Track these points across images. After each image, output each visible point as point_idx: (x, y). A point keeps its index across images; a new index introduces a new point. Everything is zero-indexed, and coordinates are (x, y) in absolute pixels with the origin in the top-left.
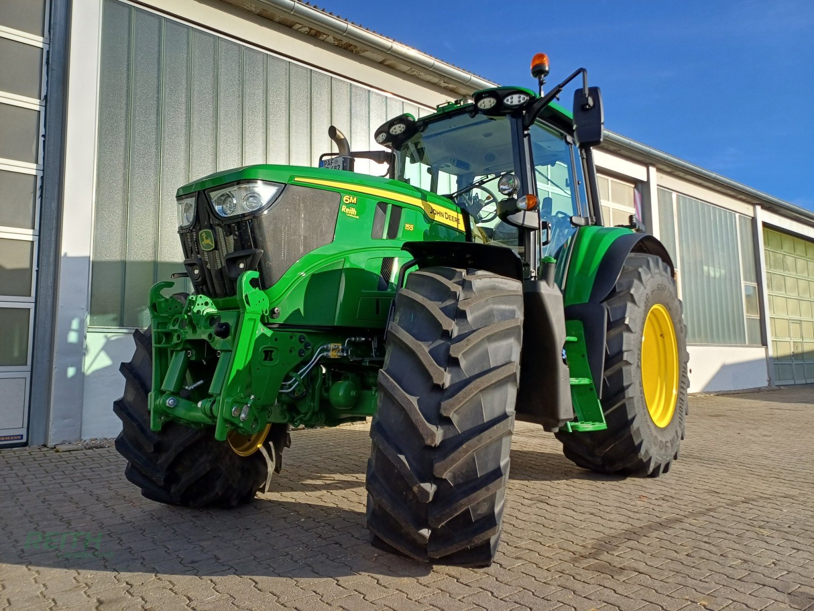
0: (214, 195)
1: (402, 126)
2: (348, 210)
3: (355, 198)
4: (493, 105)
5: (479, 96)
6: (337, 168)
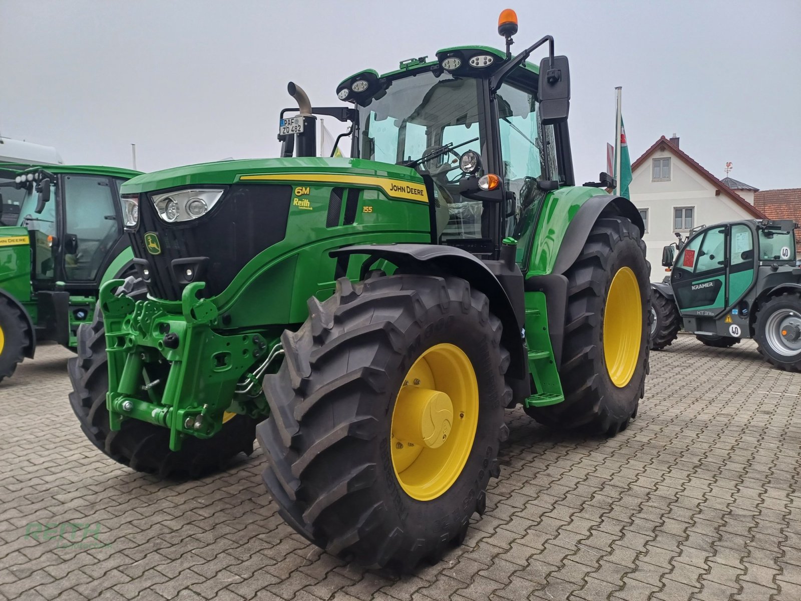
0: (157, 199)
1: (365, 83)
2: (300, 202)
3: (308, 188)
4: (457, 66)
5: (443, 55)
6: (298, 129)
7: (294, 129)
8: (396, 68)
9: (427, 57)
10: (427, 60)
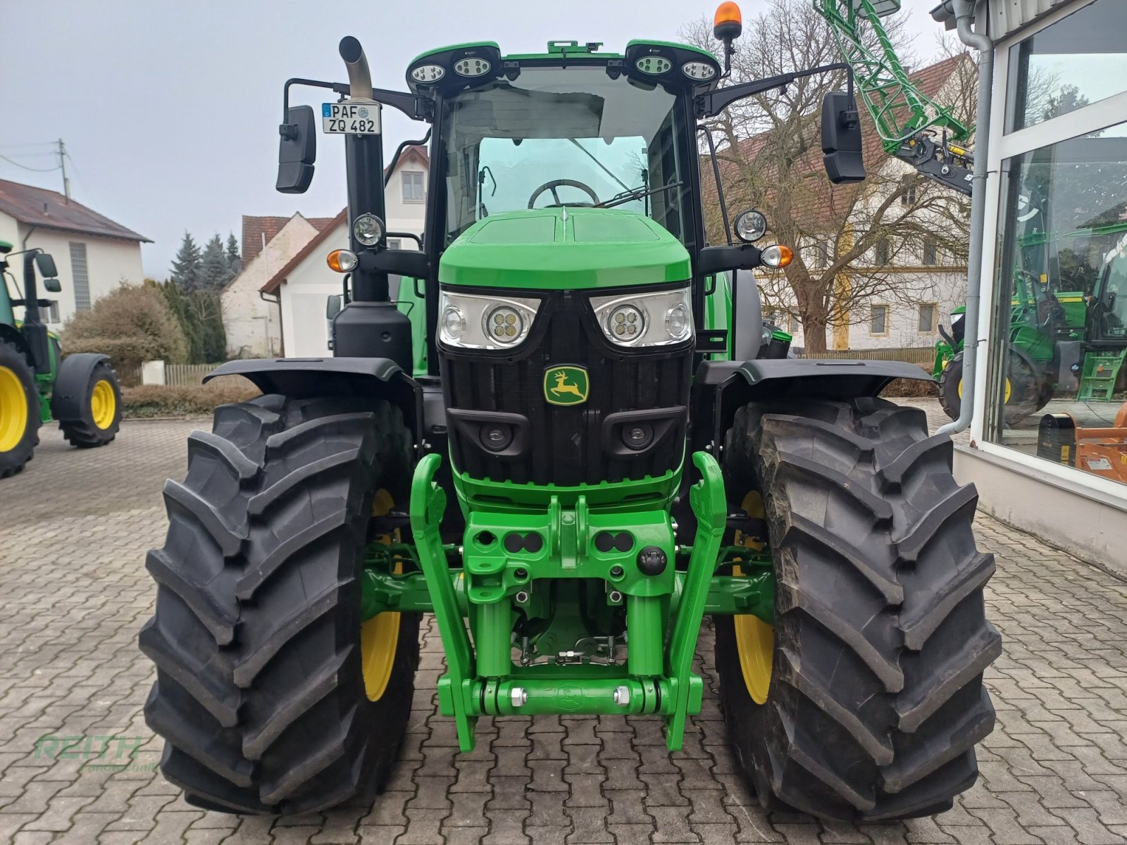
5: (639, 50)
6: (368, 126)
7: (357, 125)
8: (543, 50)
9: (602, 44)
10: (601, 50)
